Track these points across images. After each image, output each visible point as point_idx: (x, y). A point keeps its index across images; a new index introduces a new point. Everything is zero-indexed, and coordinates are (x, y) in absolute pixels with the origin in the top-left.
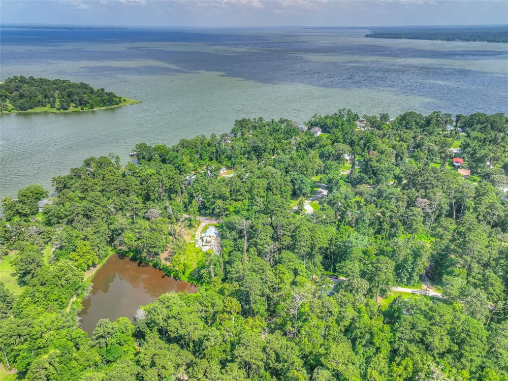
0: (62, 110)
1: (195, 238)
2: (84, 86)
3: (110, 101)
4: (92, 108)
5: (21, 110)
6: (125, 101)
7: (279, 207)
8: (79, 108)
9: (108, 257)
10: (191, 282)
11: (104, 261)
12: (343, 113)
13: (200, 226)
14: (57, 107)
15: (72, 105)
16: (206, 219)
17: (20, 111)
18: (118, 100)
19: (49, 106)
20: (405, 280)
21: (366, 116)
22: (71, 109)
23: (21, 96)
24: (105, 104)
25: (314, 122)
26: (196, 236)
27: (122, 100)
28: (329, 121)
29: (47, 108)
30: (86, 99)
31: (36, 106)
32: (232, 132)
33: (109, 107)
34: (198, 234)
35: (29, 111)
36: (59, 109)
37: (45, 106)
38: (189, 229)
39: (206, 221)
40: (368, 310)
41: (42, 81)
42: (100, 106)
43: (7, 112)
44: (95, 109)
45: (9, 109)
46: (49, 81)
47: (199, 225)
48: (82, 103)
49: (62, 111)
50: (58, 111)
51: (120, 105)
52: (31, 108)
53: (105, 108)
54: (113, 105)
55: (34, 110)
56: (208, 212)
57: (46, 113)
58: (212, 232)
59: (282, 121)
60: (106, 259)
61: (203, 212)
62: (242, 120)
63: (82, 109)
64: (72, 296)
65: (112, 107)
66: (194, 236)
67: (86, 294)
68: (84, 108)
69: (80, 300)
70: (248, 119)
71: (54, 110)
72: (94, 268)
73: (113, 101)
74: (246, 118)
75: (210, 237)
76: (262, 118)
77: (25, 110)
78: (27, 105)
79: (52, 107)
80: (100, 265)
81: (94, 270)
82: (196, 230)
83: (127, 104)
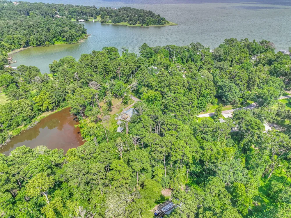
0: (132, 24)
1: (121, 113)
2: (150, 13)
4: (147, 25)
5: (114, 23)
6: (168, 23)
8: (141, 25)
11: (60, 110)
15: (139, 22)
17: (113, 24)
18: (164, 22)
19: (127, 22)
22: (137, 25)
23: (116, 15)
24: (155, 24)
27: (166, 23)
29: (126, 24)
30: (146, 19)
31: (122, 21)
33: (157, 26)
34: (125, 110)
35: (117, 24)
36: (131, 24)
37: (125, 22)
38: (124, 105)
42: (152, 25)
43: (108, 23)
44: (149, 26)
45: (109, 22)
47: (131, 103)
48: (143, 22)
49: (132, 25)
50: (130, 25)
51: (164, 25)
52: (118, 22)
53: (155, 26)
54: (160, 24)
55: (119, 24)
59: (263, 42)
60: (63, 108)
61: (138, 95)
62: (230, 40)
63: (142, 25)
64: (18, 125)
65: (159, 26)
66: (121, 111)
67: (29, 126)
68: (143, 25)
69: (23, 129)
70: (236, 39)
71: (129, 25)
72: (52, 112)
73: (160, 22)
74: (234, 38)
75: (127, 114)
76: (248, 39)
77: (115, 23)
78: (117, 20)
79: (128, 23)
80: (57, 111)
81: (50, 113)
82: (126, 107)
83: (169, 25)
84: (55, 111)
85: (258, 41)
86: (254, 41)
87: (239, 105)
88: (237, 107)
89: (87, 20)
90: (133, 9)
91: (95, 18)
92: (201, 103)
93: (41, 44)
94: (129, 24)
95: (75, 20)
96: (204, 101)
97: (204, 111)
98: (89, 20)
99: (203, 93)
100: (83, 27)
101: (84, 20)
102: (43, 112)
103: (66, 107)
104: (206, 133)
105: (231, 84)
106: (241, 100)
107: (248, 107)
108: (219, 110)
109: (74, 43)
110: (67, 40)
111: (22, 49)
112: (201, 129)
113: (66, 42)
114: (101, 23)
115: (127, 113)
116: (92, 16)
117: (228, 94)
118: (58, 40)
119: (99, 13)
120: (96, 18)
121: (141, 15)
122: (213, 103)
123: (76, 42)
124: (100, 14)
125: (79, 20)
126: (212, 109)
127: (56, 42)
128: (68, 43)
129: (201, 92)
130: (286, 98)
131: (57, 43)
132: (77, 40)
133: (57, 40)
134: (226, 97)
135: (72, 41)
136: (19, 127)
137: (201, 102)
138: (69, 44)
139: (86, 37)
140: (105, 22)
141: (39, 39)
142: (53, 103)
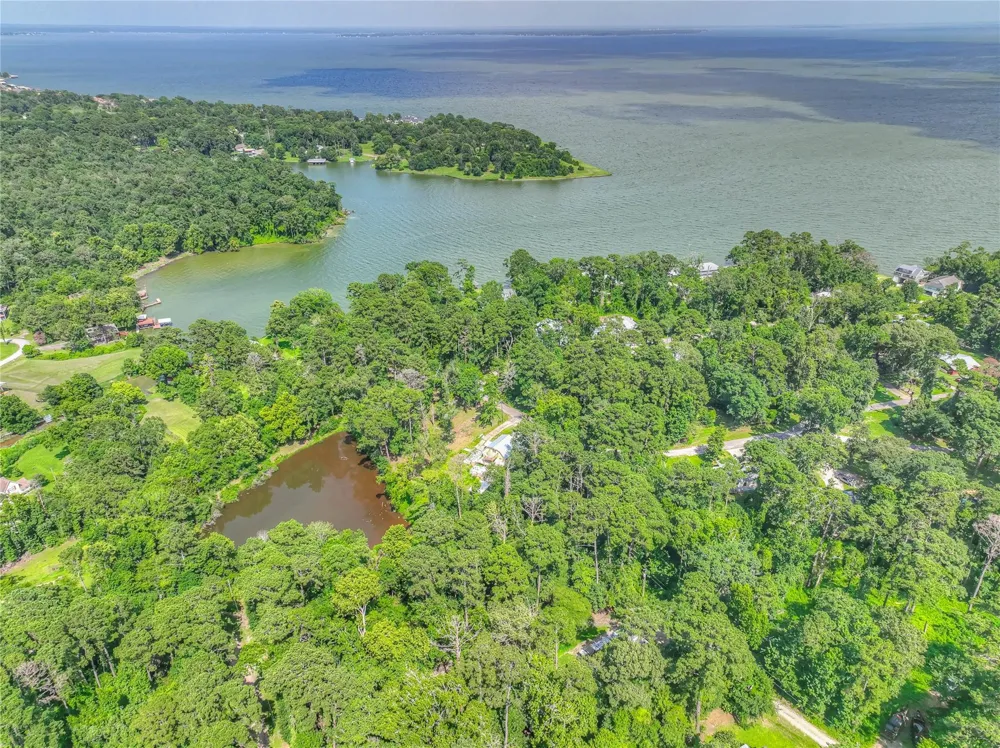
0: (472, 174)
1: (477, 446)
2: (526, 137)
3: (552, 165)
4: (519, 177)
5: (416, 169)
6: (581, 169)
7: (621, 430)
8: (498, 176)
9: (330, 434)
11: (320, 439)
13: (501, 426)
14: (467, 169)
15: (491, 167)
16: (520, 417)
17: (414, 171)
18: (568, 165)
19: (456, 166)
20: (822, 708)
22: (486, 176)
23: (423, 147)
24: (541, 172)
25: (953, 263)
26: (482, 442)
27: (576, 168)
29: (453, 171)
30: (513, 159)
31: (440, 165)
32: (729, 257)
33: (548, 178)
34: (487, 439)
35: (426, 172)
36: (468, 174)
37: (452, 166)
38: (481, 425)
39: (517, 420)
41: (473, 124)
42: (533, 175)
43: (397, 171)
44: (524, 179)
45: (402, 166)
46: (481, 124)
47: (500, 422)
48: (506, 167)
49: (471, 177)
50: (466, 177)
51: (570, 176)
52: (430, 168)
53: (541, 179)
54: (556, 174)
55: (432, 172)
56: (522, 402)
58: (505, 444)
59: (846, 249)
60: (326, 436)
61: (517, 400)
62: (761, 234)
63: (502, 177)
64: (232, 477)
65: (553, 179)
66: (477, 441)
67: (255, 481)
68: (506, 176)
69: (242, 487)
70: (777, 234)
71: (461, 175)
72: (300, 444)
73: (557, 168)
74: (773, 229)
75: (494, 451)
76: (809, 235)
77: (421, 170)
78: (426, 162)
79: (460, 170)
80: (312, 442)
81: (297, 447)
82: (489, 432)
83: (582, 175)
84: (308, 444)
85: (834, 243)
86: (824, 242)
87: (769, 427)
88: (764, 430)
89: (331, 160)
90: (472, 120)
91: (357, 153)
92: (675, 423)
93: (215, 245)
94: (462, 173)
95: (296, 160)
96: (681, 417)
97: (682, 441)
98: (340, 159)
99: (678, 398)
100: (333, 190)
101: (324, 160)
102: (280, 445)
103: (334, 432)
104: (683, 491)
105: (745, 376)
106: (774, 413)
107: (792, 431)
108: (716, 439)
109: (309, 240)
110: (289, 233)
111: (163, 261)
112: (672, 483)
113: (285, 238)
114: (378, 168)
115: (495, 448)
116: (348, 146)
117: (738, 402)
118: (262, 231)
119: (366, 135)
120: (361, 151)
121: (497, 145)
122: (704, 422)
123: (315, 239)
124: (369, 139)
125: (309, 161)
126: (701, 436)
127: (258, 236)
128: (291, 240)
129: (674, 396)
130: (887, 407)
131: (261, 241)
132: (317, 233)
133: (259, 233)
134: (736, 407)
135: (305, 234)
136: (234, 483)
137: (674, 419)
138: (296, 243)
139: (340, 220)
140: (388, 166)
141: (212, 233)
142: (305, 423)
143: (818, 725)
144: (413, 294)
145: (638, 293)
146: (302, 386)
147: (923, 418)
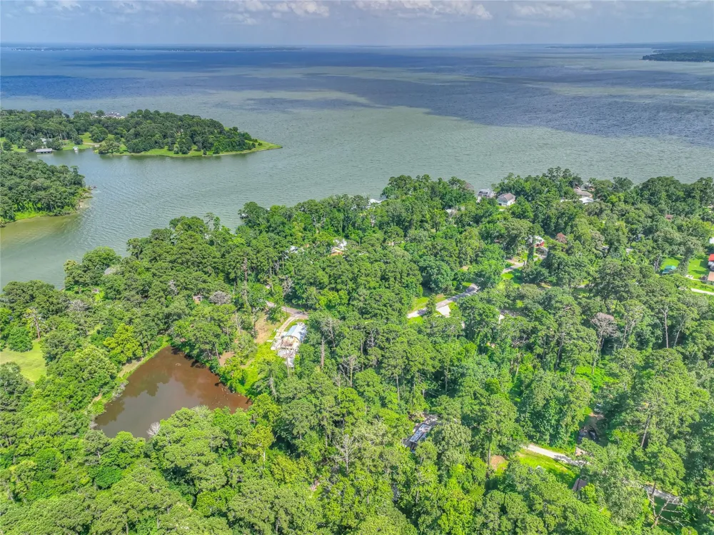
0: (180, 153)
1: (275, 337)
2: (214, 124)
3: (240, 143)
4: (217, 153)
5: (134, 152)
6: (260, 144)
7: (385, 306)
8: (201, 153)
9: (159, 350)
10: (248, 397)
11: (152, 355)
12: (555, 174)
13: (287, 321)
14: (175, 149)
15: (194, 147)
16: (298, 313)
17: (133, 154)
18: (251, 142)
19: (166, 147)
21: (594, 180)
22: (191, 153)
23: (137, 135)
24: (233, 149)
25: (507, 185)
26: (278, 334)
27: (257, 144)
28: (528, 186)
29: (164, 151)
30: (210, 140)
31: (152, 148)
32: (383, 194)
33: (239, 152)
34: (281, 331)
35: (143, 153)
36: (177, 153)
37: (162, 148)
38: (272, 323)
39: (297, 315)
40: (470, 474)
41: (168, 116)
42: (227, 151)
43: (118, 154)
44: (221, 154)
45: (121, 150)
46: (175, 116)
47: (285, 319)
48: (206, 146)
49: (180, 155)
50: (176, 155)
51: (253, 150)
52: (145, 150)
53: (234, 153)
54: (245, 149)
55: (148, 153)
56: (300, 302)
57: (162, 157)
58: (298, 331)
59: (453, 182)
60: (156, 352)
61: (293, 301)
62: (400, 178)
63: (205, 154)
64: (96, 395)
65: (242, 152)
66: (274, 334)
67: (114, 394)
68: (208, 153)
69: (105, 401)
70: (409, 177)
71: (171, 154)
72: (138, 361)
73: (244, 145)
74: (406, 175)
75: (292, 337)
76: (428, 176)
77: (139, 152)
78: (141, 146)
79: (170, 150)
80: (146, 358)
81: (135, 365)
82: (279, 327)
83: (262, 148)
84: (143, 361)
85: (446, 179)
86: (440, 179)
87: (454, 292)
88: (451, 294)
89: (58, 149)
90: (167, 114)
91: (78, 143)
94: (173, 152)
95: (24, 151)
96: (408, 293)
97: (410, 308)
98: (64, 148)
99: (405, 281)
100: (75, 172)
101: (51, 150)
102: (123, 364)
103: (161, 348)
105: (438, 263)
106: (455, 283)
107: (466, 292)
108: (431, 305)
109: (67, 212)
110: (49, 208)
113: (45, 213)
114: (101, 153)
115: (292, 335)
116: (69, 137)
117: (438, 278)
118: (21, 209)
119: (83, 128)
120: (82, 141)
121: (195, 131)
122: (418, 296)
123: (71, 210)
124: (86, 131)
125: (37, 151)
126: (420, 303)
127: (19, 213)
128: (51, 214)
129: (403, 281)
130: (510, 270)
131: (21, 217)
132: (73, 206)
133: (19, 210)
134: (436, 282)
135: (63, 208)
136: (97, 399)
138: (56, 215)
139: (87, 195)
140: (110, 151)
142: (142, 344)
143: (546, 448)
144: (191, 240)
145: (341, 223)
146: (134, 317)
147: (535, 272)
